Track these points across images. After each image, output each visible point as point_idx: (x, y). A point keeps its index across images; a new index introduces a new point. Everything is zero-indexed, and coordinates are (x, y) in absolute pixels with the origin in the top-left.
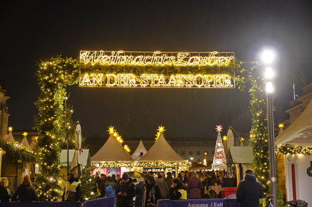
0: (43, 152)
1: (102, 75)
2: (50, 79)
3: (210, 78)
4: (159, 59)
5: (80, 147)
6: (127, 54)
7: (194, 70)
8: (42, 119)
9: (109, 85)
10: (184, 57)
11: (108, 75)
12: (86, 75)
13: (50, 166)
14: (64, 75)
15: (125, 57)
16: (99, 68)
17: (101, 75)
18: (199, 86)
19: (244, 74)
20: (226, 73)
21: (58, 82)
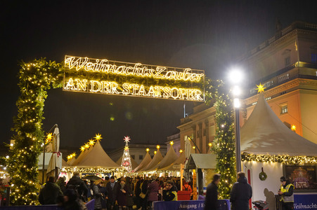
0: (22, 154)
1: (87, 81)
2: (33, 80)
3: (184, 92)
4: (139, 70)
5: (58, 150)
6: (110, 63)
7: (171, 83)
8: (24, 118)
9: (92, 91)
10: (162, 71)
11: (93, 82)
12: (71, 80)
13: (30, 168)
14: (48, 77)
15: (108, 66)
16: (82, 74)
17: (85, 81)
18: (175, 98)
19: (213, 91)
20: (198, 88)
21: (41, 84)
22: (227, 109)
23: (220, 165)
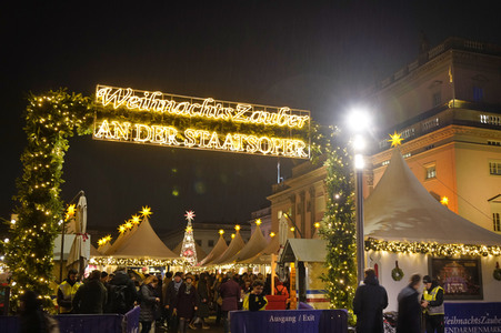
0: (29, 236)
1: (129, 124)
2: (47, 122)
3: (278, 143)
4: (210, 109)
5: (84, 231)
6: (166, 98)
7: (259, 130)
8: (32, 181)
9: (138, 140)
10: (245, 110)
11: (139, 126)
12: (105, 122)
13: (40, 258)
14: (71, 118)
15: (163, 102)
16: (123, 114)
17: (127, 124)
18: (265, 153)
19: (322, 143)
20: (300, 138)
21: (60, 128)
22: (343, 170)
23: (332, 256)
